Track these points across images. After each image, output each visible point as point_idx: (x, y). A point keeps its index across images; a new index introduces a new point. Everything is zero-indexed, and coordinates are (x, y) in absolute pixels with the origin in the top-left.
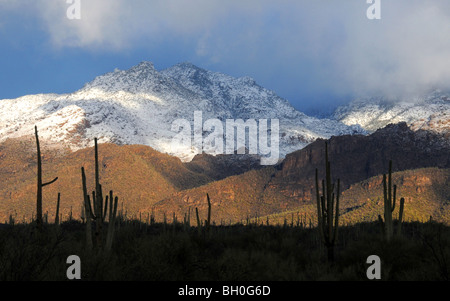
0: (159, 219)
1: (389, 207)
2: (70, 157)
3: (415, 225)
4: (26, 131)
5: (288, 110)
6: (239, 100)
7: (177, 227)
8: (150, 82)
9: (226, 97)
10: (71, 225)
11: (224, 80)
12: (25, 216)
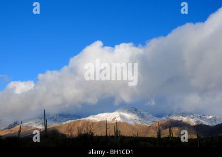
0: (128, 136)
1: (170, 134)
2: (112, 124)
3: (175, 138)
4: (105, 119)
5: (152, 116)
6: (143, 114)
7: (131, 137)
8: (127, 110)
9: (140, 113)
10: (112, 136)
11: (140, 110)
12: (104, 135)
